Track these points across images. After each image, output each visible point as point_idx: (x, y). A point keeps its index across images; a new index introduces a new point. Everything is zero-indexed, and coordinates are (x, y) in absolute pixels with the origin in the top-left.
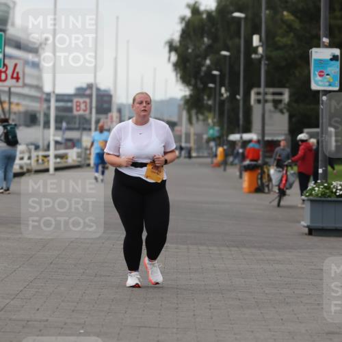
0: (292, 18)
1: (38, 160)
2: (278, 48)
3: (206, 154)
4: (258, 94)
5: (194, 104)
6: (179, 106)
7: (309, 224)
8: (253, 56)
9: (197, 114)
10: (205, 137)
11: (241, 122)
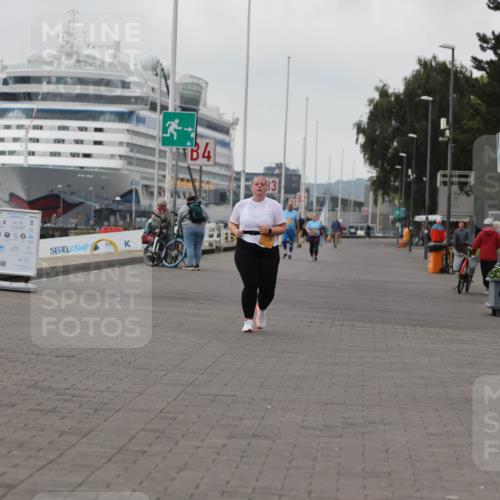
0: (479, 101)
1: (227, 238)
2: (465, 131)
3: (392, 235)
4: (444, 176)
5: (380, 185)
6: (366, 186)
7: (493, 304)
8: (440, 139)
9: (383, 195)
10: (391, 217)
11: (427, 203)
